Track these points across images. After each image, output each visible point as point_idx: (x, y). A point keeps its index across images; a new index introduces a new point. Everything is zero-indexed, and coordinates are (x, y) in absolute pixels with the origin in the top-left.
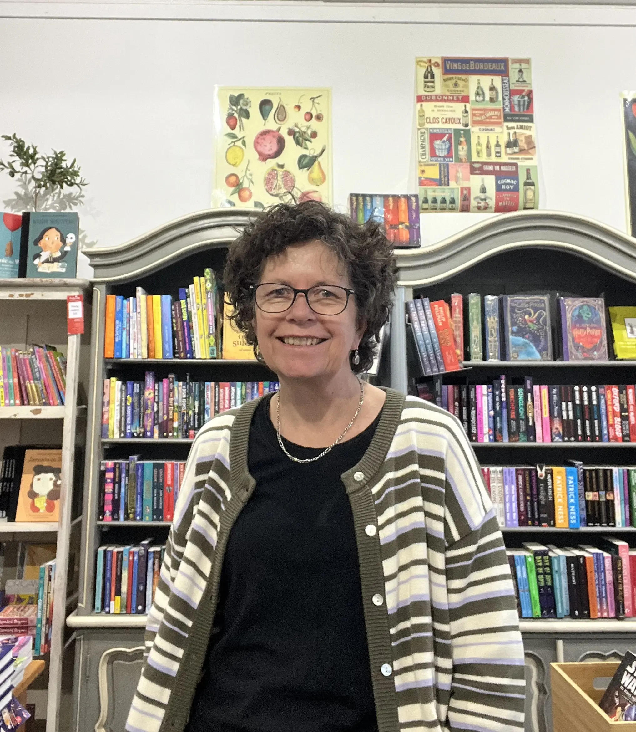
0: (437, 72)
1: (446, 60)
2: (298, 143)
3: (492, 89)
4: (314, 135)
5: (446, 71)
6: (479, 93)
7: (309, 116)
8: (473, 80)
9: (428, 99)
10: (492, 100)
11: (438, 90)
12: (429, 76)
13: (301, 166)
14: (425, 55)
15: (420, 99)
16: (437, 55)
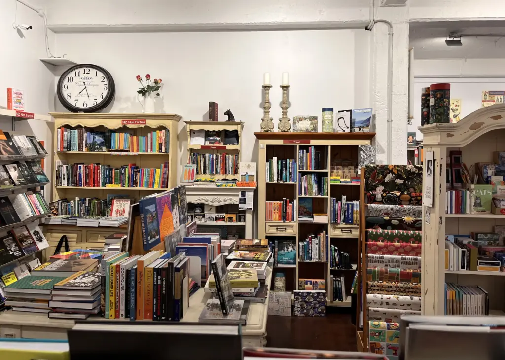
0: (487, 94)
1: (490, 92)
2: (453, 112)
3: (501, 98)
4: (457, 110)
5: (490, 94)
6: (497, 99)
7: (456, 105)
8: (496, 96)
9: (485, 101)
10: (500, 101)
11: (487, 99)
12: (485, 95)
13: (454, 117)
14: (484, 90)
15: (483, 101)
16: (488, 90)
